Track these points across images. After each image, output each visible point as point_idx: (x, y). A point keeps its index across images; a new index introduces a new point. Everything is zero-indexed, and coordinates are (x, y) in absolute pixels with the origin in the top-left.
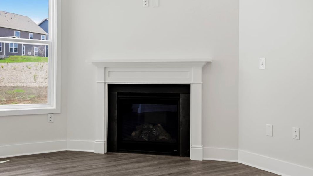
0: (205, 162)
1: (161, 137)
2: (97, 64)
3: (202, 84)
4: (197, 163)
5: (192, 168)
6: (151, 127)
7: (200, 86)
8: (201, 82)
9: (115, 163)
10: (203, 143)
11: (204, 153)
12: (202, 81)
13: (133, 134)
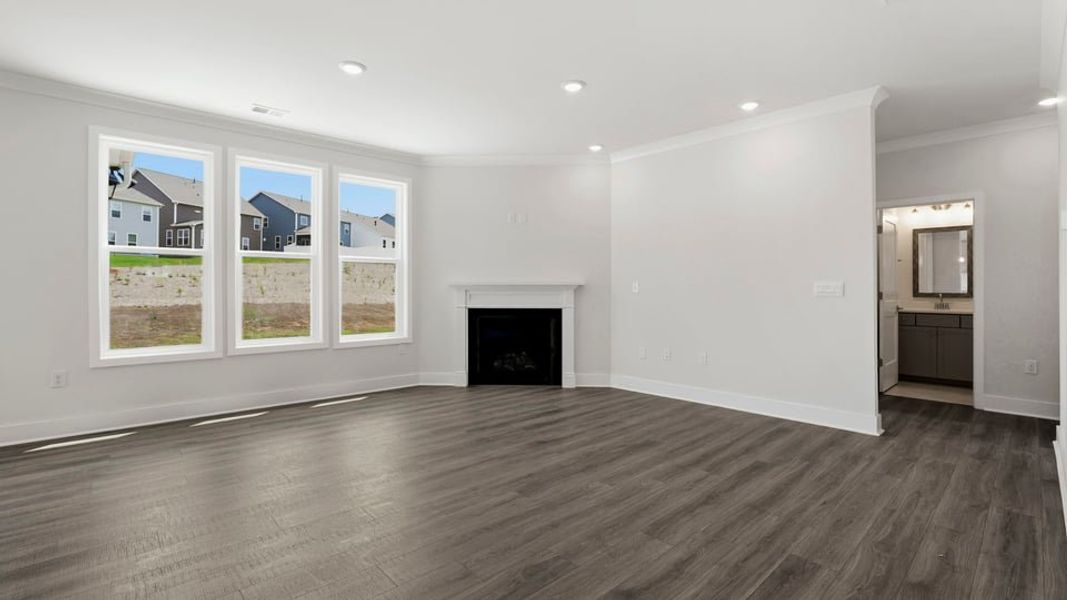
0: (578, 389)
1: (526, 366)
2: (458, 287)
3: (575, 308)
4: (568, 390)
5: (565, 395)
6: (514, 355)
7: (573, 310)
8: (572, 306)
9: (479, 396)
10: (576, 370)
11: (577, 380)
12: (575, 304)
13: (496, 364)
